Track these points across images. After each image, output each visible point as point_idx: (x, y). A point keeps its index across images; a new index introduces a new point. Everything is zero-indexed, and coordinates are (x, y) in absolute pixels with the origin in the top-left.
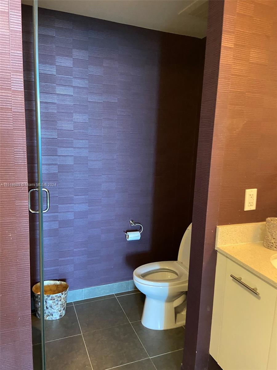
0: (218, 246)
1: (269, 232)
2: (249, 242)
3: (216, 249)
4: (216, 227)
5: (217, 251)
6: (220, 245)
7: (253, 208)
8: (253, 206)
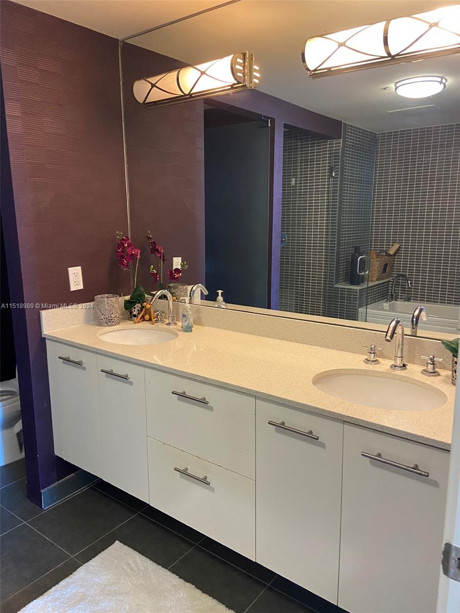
0: (45, 333)
1: (98, 309)
2: (82, 324)
3: (43, 336)
4: (39, 312)
5: (45, 338)
6: (46, 331)
7: (81, 287)
8: (79, 285)
